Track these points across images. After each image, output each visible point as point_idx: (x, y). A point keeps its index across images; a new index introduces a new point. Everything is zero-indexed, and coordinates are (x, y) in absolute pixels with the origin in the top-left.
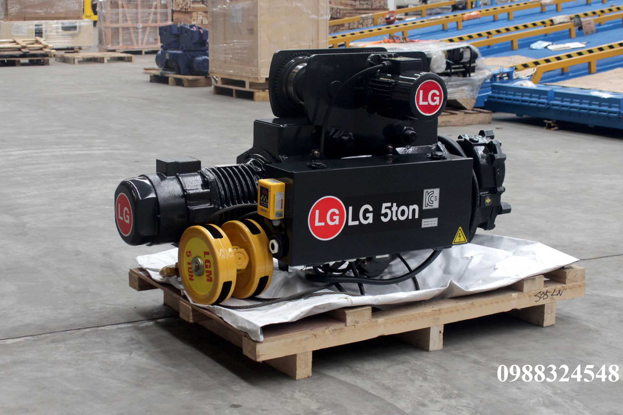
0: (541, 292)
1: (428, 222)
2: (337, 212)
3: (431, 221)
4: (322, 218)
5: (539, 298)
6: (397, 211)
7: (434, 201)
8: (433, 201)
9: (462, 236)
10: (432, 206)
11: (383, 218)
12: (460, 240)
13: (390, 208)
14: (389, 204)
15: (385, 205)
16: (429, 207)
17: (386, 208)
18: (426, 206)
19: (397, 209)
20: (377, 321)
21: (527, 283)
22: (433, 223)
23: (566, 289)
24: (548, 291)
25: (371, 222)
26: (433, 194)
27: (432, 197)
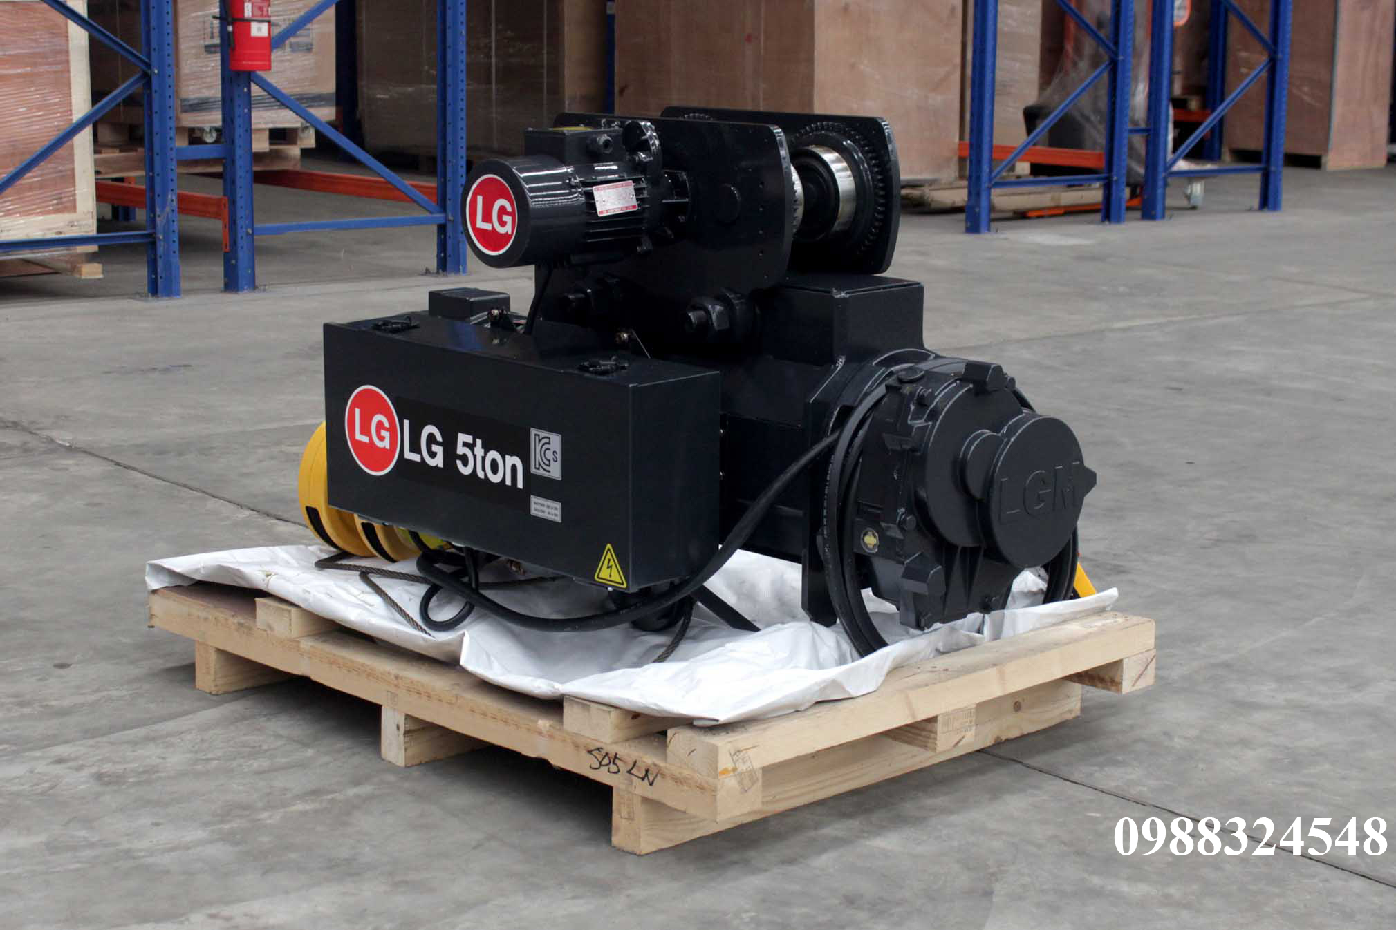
0: (602, 748)
1: (543, 505)
2: (387, 425)
3: (548, 507)
4: (365, 430)
5: (598, 765)
6: (483, 459)
7: (552, 461)
8: (549, 461)
9: (614, 567)
10: (549, 471)
11: (459, 463)
12: (610, 576)
13: (471, 446)
14: (469, 439)
15: (463, 438)
16: (541, 472)
17: (465, 444)
18: (537, 466)
19: (483, 455)
20: (299, 642)
21: (567, 709)
22: (553, 511)
23: (663, 776)
24: (618, 756)
25: (441, 465)
26: (549, 443)
27: (547, 451)
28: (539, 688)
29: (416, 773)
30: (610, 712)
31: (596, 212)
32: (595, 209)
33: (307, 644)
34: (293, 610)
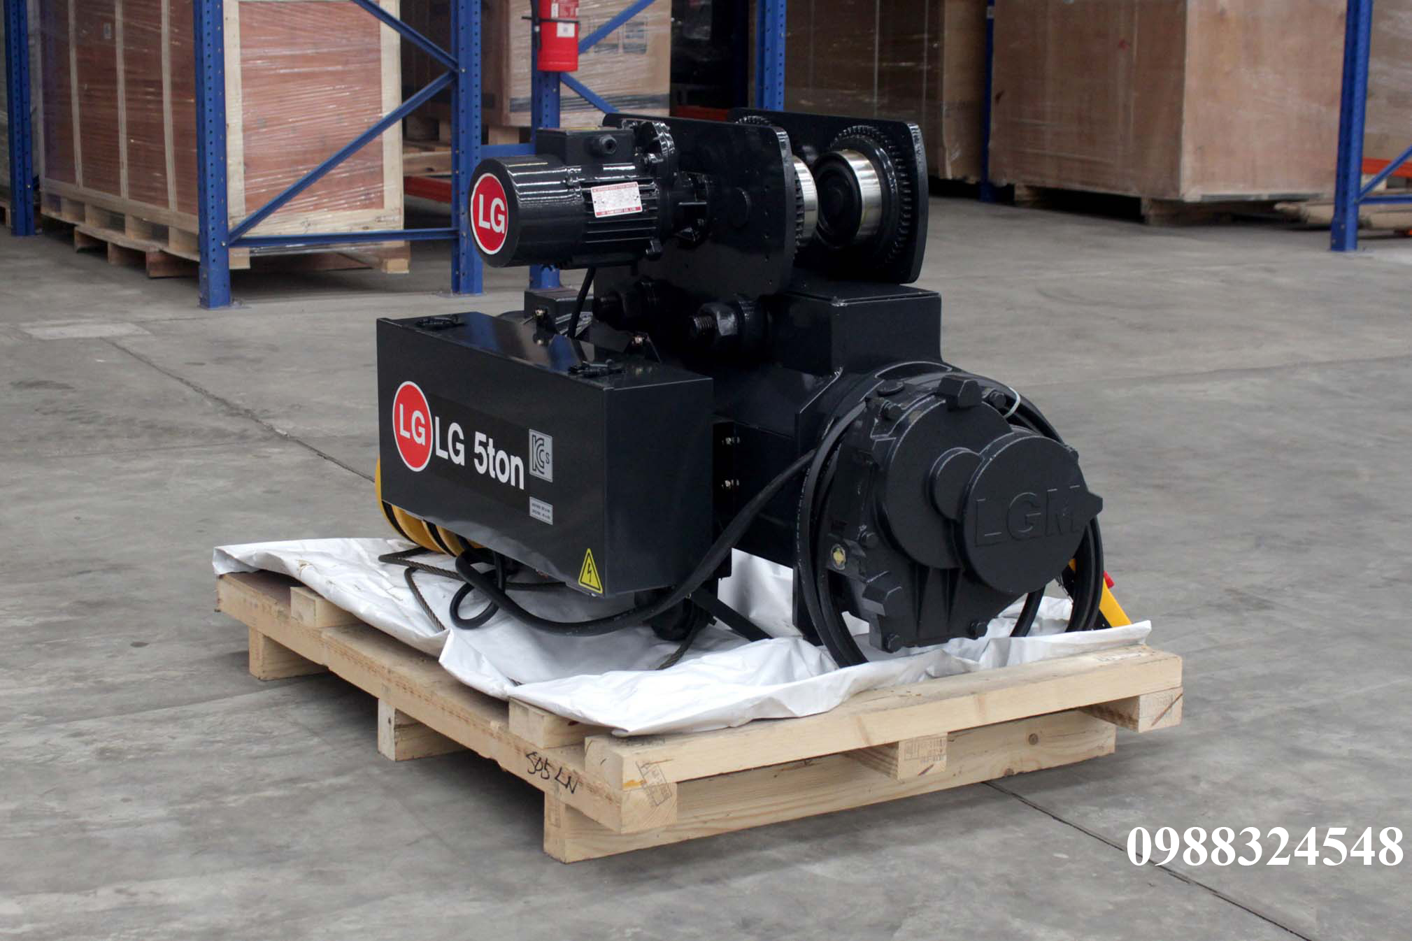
0: (536, 753)
2: (423, 422)
3: (543, 509)
5: (534, 769)
7: (545, 464)
8: (543, 462)
9: (593, 572)
10: (543, 473)
11: (476, 461)
12: (590, 581)
16: (537, 474)
18: (534, 468)
20: (320, 632)
21: (514, 712)
22: (546, 513)
23: (582, 784)
24: (548, 762)
25: (463, 464)
26: (543, 445)
27: (542, 453)
28: (493, 689)
29: (402, 767)
30: (543, 717)
31: (594, 214)
32: (593, 210)
33: (328, 634)
34: (318, 600)
